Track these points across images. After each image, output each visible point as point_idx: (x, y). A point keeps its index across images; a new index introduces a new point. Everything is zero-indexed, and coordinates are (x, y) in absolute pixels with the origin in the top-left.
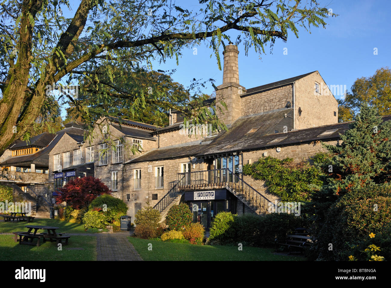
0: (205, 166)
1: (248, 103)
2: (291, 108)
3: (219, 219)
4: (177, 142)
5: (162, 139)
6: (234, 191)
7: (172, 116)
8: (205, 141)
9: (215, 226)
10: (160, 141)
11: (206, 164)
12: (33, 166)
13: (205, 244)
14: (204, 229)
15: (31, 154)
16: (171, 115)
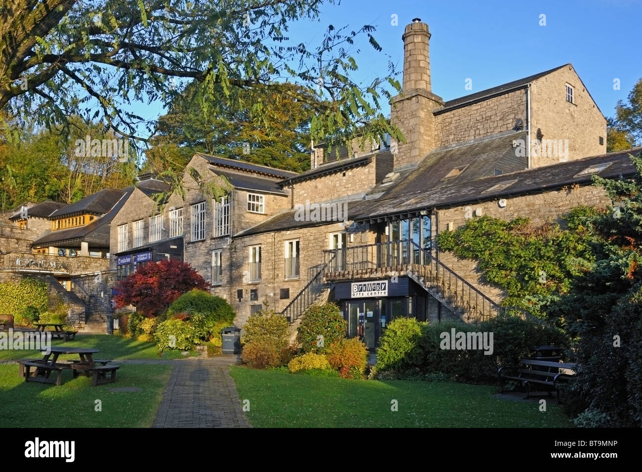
0: (370, 237)
1: (447, 124)
2: (524, 130)
3: (393, 331)
4: (323, 197)
5: (299, 192)
6: (422, 279)
7: (316, 153)
8: (372, 194)
9: (386, 344)
10: (295, 197)
11: (374, 233)
12: (85, 245)
13: (367, 378)
14: (366, 350)
15: (82, 226)
16: (314, 152)
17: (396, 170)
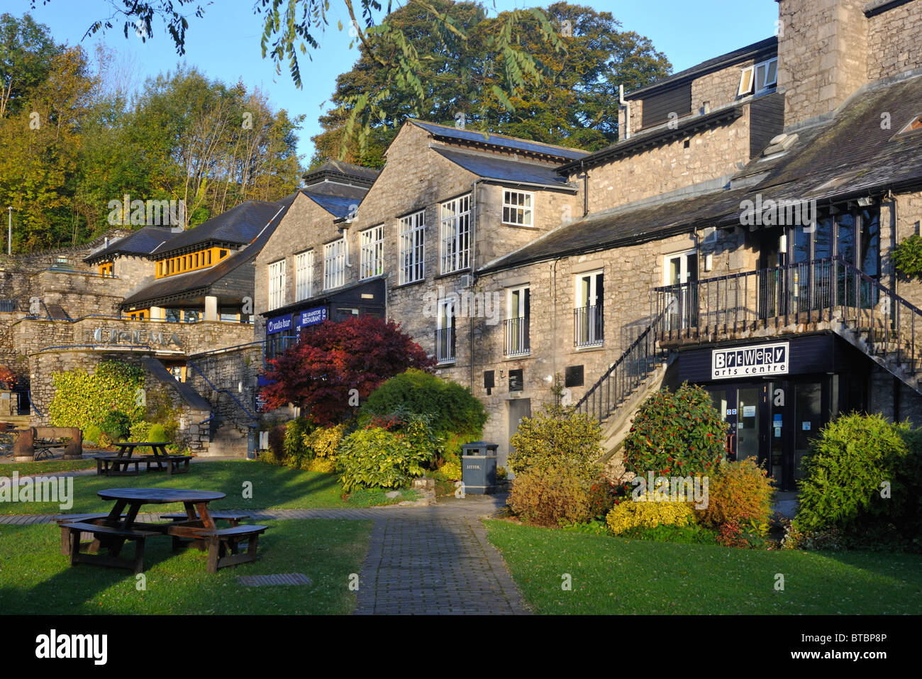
0: (747, 258)
1: (894, 32)
3: (838, 443)
4: (644, 191)
5: (598, 184)
6: (864, 336)
7: (629, 110)
8: (744, 177)
9: (821, 471)
10: (590, 194)
11: (754, 251)
12: (211, 302)
14: (772, 484)
15: (207, 267)
16: (624, 108)
17: (789, 129)
